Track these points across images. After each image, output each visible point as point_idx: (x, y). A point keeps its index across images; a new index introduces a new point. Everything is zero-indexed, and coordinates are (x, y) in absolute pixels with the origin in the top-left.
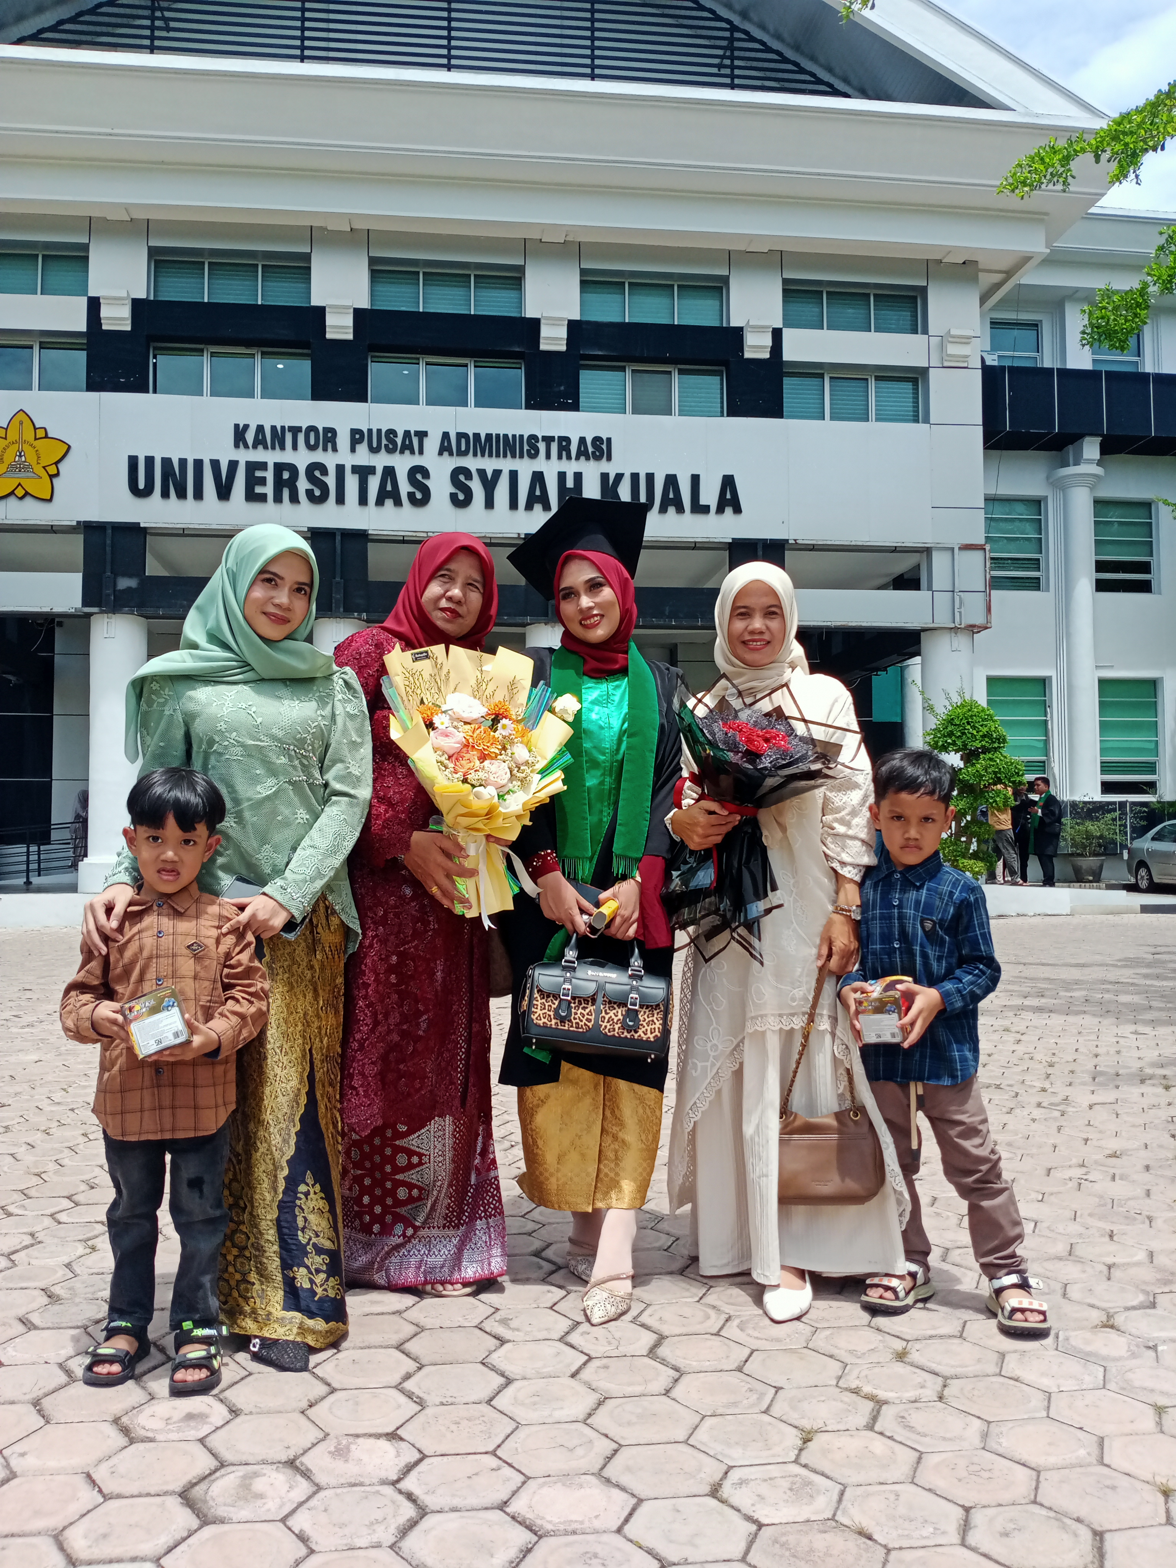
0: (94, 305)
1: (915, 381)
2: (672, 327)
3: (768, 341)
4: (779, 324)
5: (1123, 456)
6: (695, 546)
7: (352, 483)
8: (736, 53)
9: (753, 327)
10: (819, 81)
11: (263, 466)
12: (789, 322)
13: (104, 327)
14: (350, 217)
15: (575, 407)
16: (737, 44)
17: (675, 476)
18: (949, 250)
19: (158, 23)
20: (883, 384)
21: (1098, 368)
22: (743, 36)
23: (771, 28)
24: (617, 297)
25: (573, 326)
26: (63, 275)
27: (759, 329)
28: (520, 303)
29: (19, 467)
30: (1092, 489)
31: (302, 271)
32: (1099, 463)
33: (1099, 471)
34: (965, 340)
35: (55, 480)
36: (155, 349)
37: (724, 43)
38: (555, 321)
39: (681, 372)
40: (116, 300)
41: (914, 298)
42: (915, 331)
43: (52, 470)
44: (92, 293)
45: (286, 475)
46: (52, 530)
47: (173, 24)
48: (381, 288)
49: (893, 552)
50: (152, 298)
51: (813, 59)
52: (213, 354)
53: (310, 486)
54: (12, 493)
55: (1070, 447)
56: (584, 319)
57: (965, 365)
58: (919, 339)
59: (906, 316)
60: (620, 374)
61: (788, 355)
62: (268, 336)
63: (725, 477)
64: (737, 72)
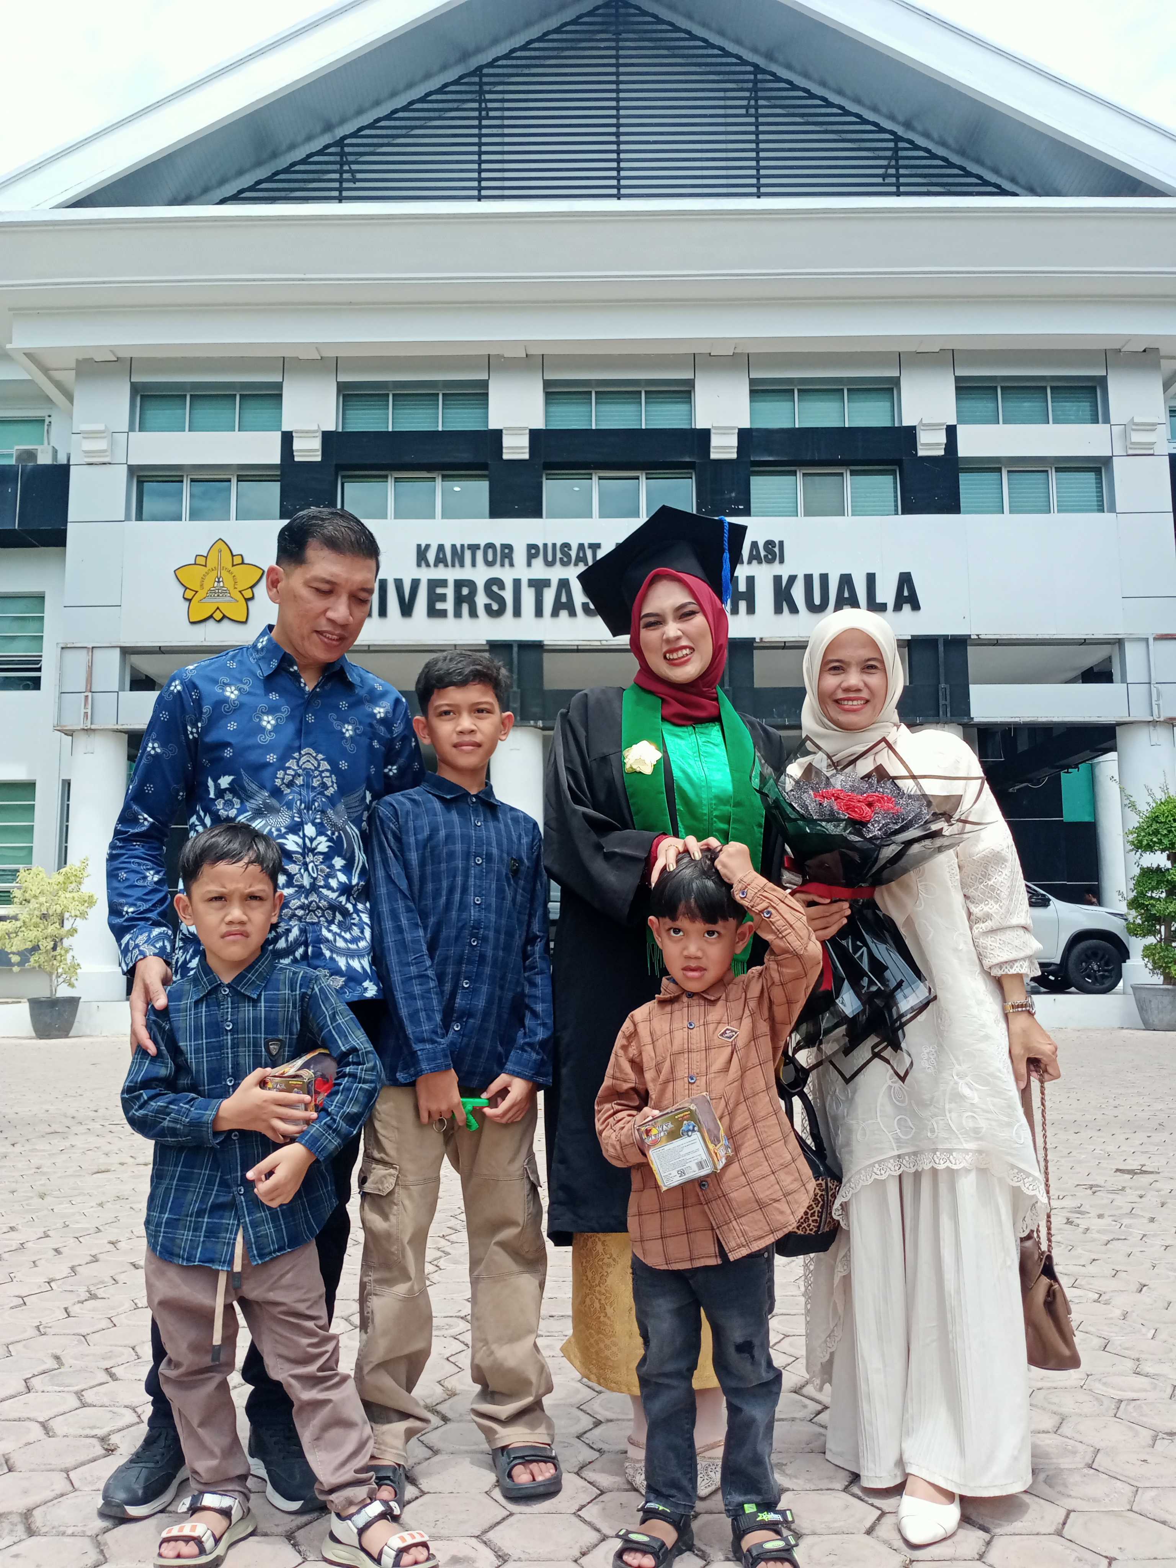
0: (287, 439)
1: (1098, 471)
2: (843, 429)
3: (941, 438)
4: (953, 421)
7: (528, 596)
8: (901, 162)
9: (924, 425)
10: (986, 183)
11: (443, 583)
12: (964, 418)
13: (296, 459)
14: (526, 343)
16: (901, 153)
17: (850, 575)
18: (1129, 338)
19: (345, 176)
20: (1064, 475)
22: (908, 146)
23: (935, 135)
24: (787, 405)
25: (743, 434)
26: (259, 412)
27: (932, 427)
28: (691, 414)
29: (217, 592)
31: (481, 397)
34: (1151, 427)
35: (250, 604)
36: (343, 477)
37: (889, 154)
38: (725, 431)
39: (853, 473)
40: (307, 433)
41: (1094, 389)
42: (1095, 420)
43: (248, 594)
44: (285, 428)
45: (465, 591)
47: (359, 176)
48: (553, 409)
49: (1081, 644)
50: (340, 430)
51: (979, 162)
52: (397, 480)
53: (488, 601)
54: (211, 617)
56: (755, 426)
57: (1151, 452)
58: (1100, 429)
59: (1086, 406)
60: (791, 478)
61: (963, 451)
62: (447, 460)
63: (901, 574)
64: (902, 180)
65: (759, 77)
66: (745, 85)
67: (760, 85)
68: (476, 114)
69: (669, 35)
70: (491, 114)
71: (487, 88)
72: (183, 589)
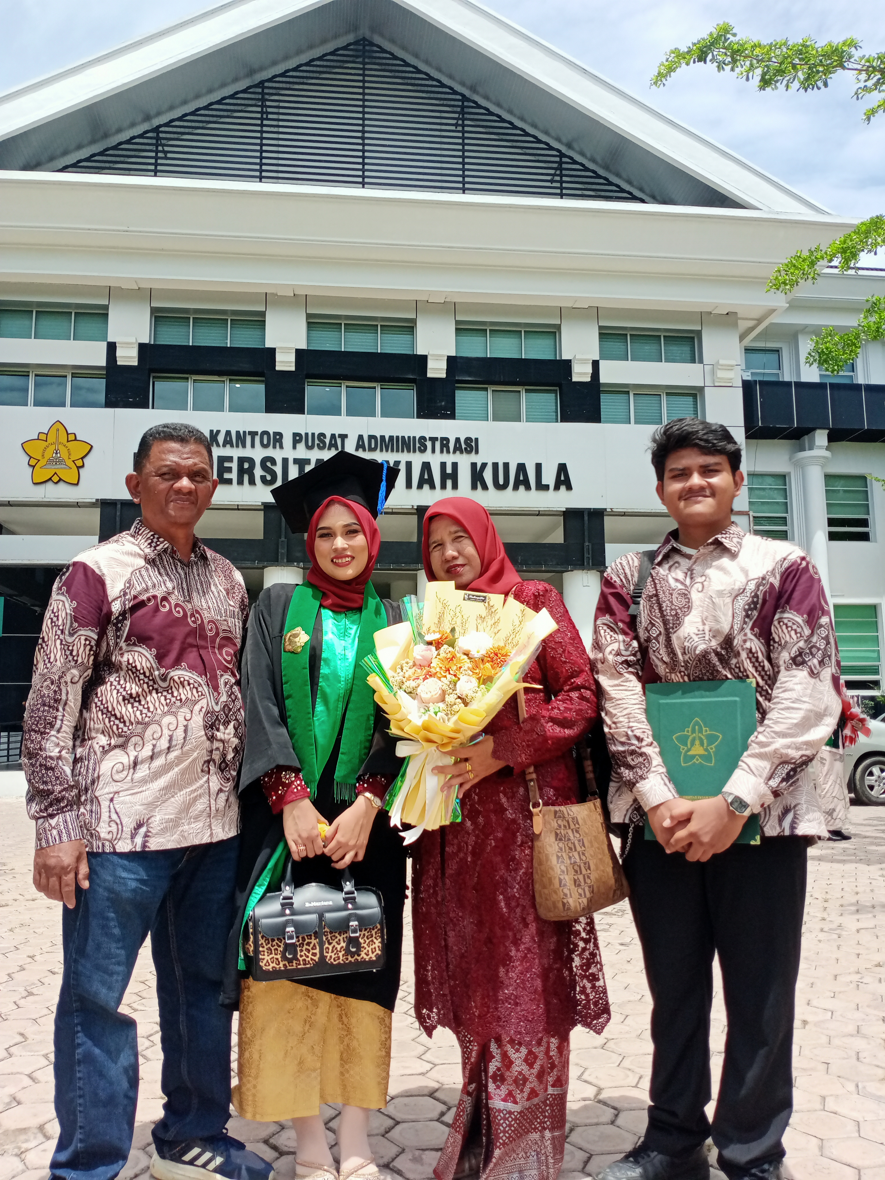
0: (112, 348)
1: (695, 396)
2: (521, 360)
3: (589, 369)
4: (597, 358)
5: (844, 443)
6: (539, 514)
7: (294, 471)
8: (564, 172)
9: (578, 360)
10: (622, 191)
11: (230, 459)
12: (604, 355)
13: (119, 363)
14: (293, 287)
15: (452, 416)
16: (564, 166)
17: (524, 464)
18: (717, 306)
19: (160, 155)
20: (673, 398)
21: (824, 381)
22: (569, 161)
23: (588, 155)
24: (482, 340)
25: (451, 360)
26: (89, 326)
27: (583, 361)
28: (413, 344)
29: (56, 461)
30: (823, 466)
31: (260, 324)
32: (827, 449)
33: (828, 454)
34: (730, 368)
35: (81, 470)
36: (154, 377)
37: (556, 165)
38: (438, 357)
39: (527, 391)
40: (127, 345)
41: (693, 339)
42: (693, 361)
43: (79, 463)
44: (110, 340)
45: (246, 465)
46: (77, 505)
47: (169, 155)
48: (315, 334)
50: (153, 343)
51: (618, 175)
52: (195, 381)
53: (264, 473)
54: (50, 479)
55: (806, 438)
56: (459, 355)
57: (731, 384)
58: (696, 367)
59: (686, 349)
60: (482, 393)
61: (604, 379)
62: (234, 368)
63: (560, 465)
64: (564, 185)
65: (466, 104)
66: (455, 109)
67: (466, 110)
68: (259, 116)
69: (401, 68)
70: (270, 116)
71: (267, 97)
72: (28, 458)
